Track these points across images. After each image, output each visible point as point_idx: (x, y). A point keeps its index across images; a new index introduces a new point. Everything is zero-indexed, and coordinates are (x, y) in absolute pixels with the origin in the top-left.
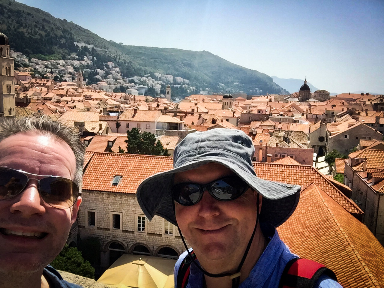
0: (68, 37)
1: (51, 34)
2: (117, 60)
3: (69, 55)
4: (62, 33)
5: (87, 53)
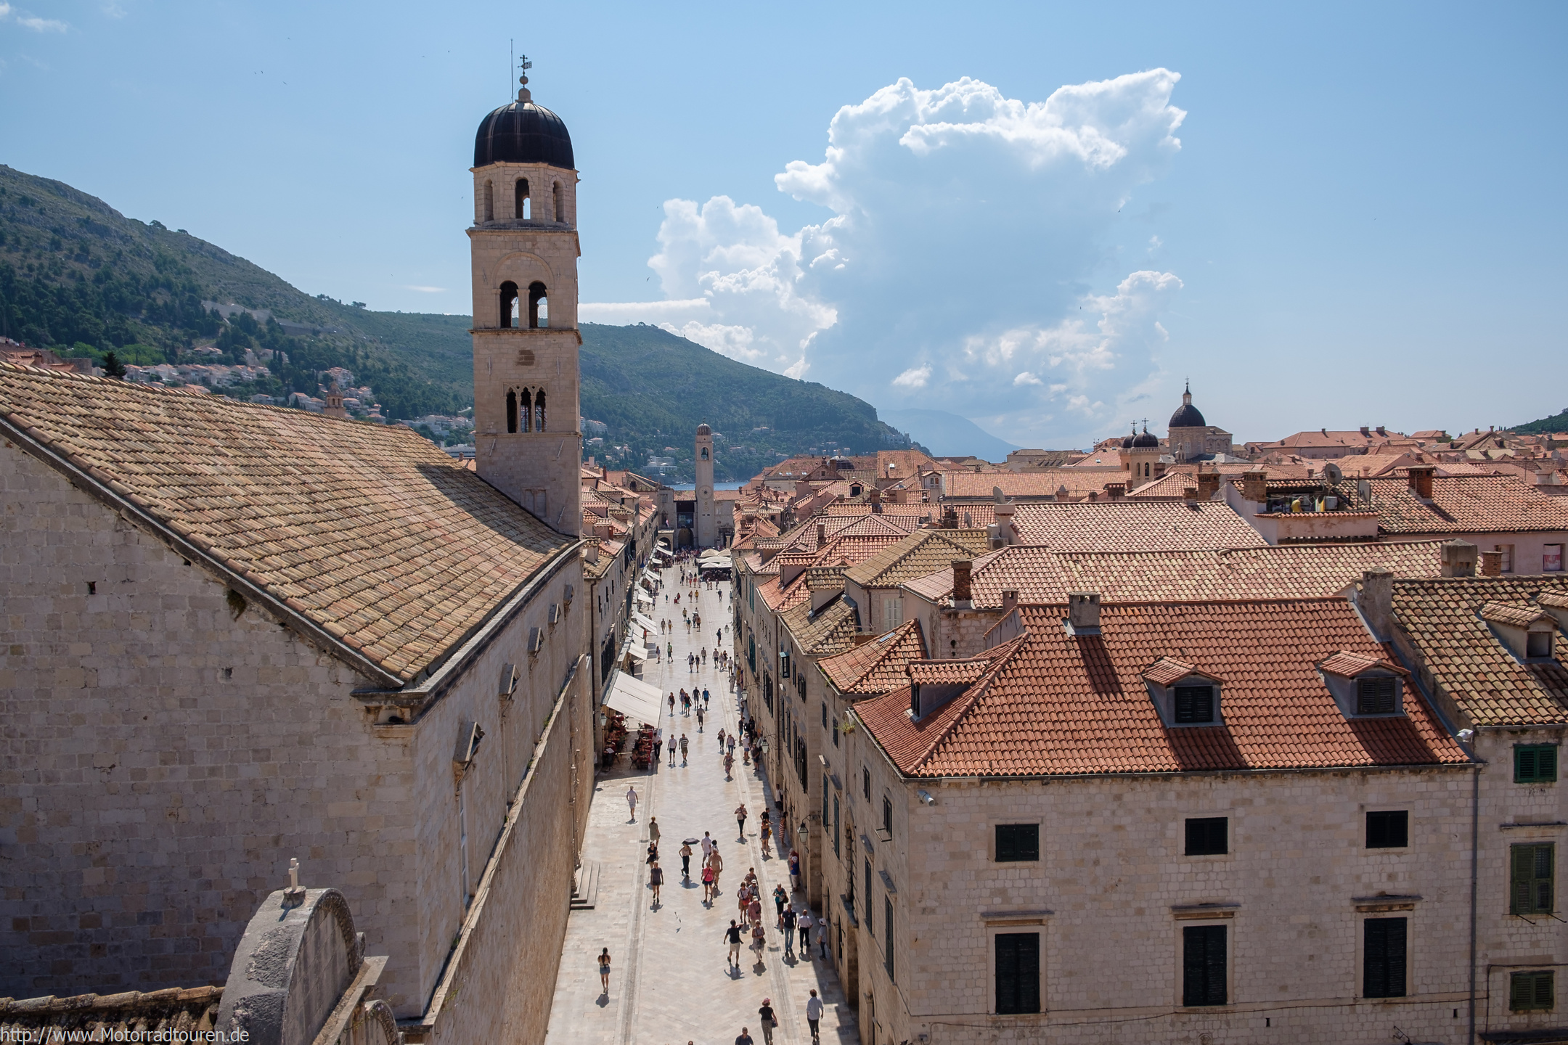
0: (179, 282)
1: (116, 272)
2: (360, 361)
3: (189, 345)
4: (153, 268)
5: (252, 339)
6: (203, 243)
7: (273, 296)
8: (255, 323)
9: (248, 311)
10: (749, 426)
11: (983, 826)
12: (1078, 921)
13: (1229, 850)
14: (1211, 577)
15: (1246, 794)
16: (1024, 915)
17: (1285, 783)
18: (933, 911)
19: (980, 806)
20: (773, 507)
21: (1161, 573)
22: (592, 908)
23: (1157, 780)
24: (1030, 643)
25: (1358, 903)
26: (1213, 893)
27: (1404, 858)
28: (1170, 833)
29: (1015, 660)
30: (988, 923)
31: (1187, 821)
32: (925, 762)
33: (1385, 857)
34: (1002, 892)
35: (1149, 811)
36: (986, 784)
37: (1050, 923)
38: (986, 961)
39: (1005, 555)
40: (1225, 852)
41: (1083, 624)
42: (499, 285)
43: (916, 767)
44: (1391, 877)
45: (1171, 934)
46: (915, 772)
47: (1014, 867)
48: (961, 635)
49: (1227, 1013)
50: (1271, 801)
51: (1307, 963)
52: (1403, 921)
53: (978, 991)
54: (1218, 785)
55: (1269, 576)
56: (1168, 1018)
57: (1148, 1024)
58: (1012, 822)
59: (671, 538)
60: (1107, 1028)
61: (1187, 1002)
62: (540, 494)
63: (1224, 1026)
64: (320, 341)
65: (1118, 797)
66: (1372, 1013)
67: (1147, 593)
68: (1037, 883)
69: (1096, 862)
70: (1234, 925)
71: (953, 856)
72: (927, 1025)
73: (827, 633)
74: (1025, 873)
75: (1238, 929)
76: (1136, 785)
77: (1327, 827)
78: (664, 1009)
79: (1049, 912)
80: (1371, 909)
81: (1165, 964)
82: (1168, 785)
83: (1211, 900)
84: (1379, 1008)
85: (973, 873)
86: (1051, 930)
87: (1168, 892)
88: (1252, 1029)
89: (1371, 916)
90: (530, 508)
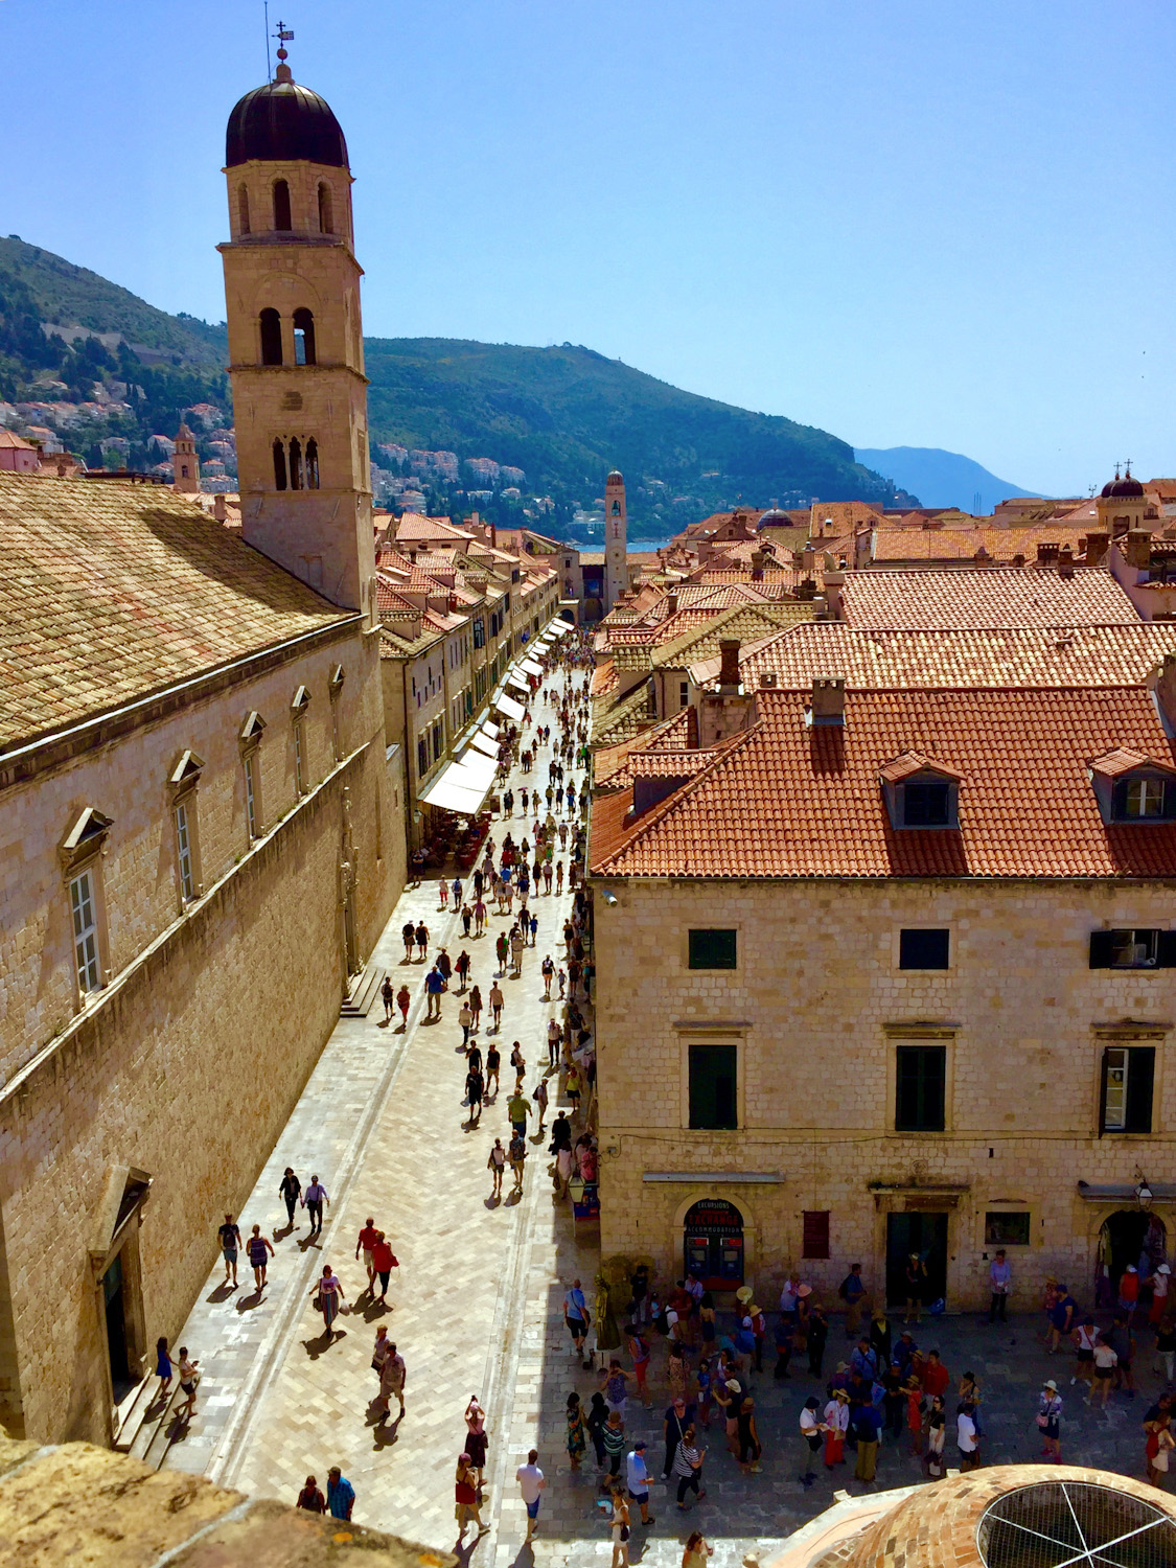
0: (12, 300)
3: (28, 379)
5: (101, 369)
6: (38, 251)
7: (124, 316)
8: (104, 350)
9: (95, 335)
10: (695, 469)
11: (675, 931)
12: (779, 1035)
13: (950, 965)
14: (1032, 660)
15: (972, 904)
16: (719, 1026)
17: (1021, 894)
18: (622, 1018)
19: (672, 908)
20: (674, 573)
21: (975, 655)
22: (364, 1016)
23: (870, 886)
24: (762, 734)
25: (1098, 1028)
26: (931, 1011)
27: (1154, 982)
28: (883, 945)
29: (741, 752)
30: (681, 1033)
31: (904, 933)
32: (615, 860)
33: (1133, 982)
34: (696, 1001)
35: (860, 919)
36: (677, 886)
37: (749, 1036)
38: (678, 1072)
39: (794, 633)
40: (944, 965)
41: (824, 712)
42: (258, 313)
43: (604, 866)
44: (1139, 1002)
45: (883, 1053)
46: (602, 870)
47: (710, 976)
48: (727, 724)
49: (945, 1140)
50: (1000, 913)
51: (1037, 1092)
52: (1152, 1050)
53: (671, 1105)
54: (939, 893)
55: (1104, 659)
56: (879, 1143)
57: (856, 1147)
58: (706, 927)
59: (575, 610)
60: (810, 1149)
61: (897, 1129)
62: (316, 561)
63: (941, 1154)
64: (182, 371)
65: (825, 904)
66: (1111, 1149)
67: (950, 678)
68: (735, 992)
69: (801, 973)
70: (955, 1047)
71: (643, 961)
72: (617, 1137)
73: (618, 720)
74: (722, 982)
75: (958, 1052)
76: (846, 890)
77: (1065, 945)
78: (408, 1120)
79: (748, 1024)
80: (1114, 1036)
81: (876, 1085)
82: (882, 892)
83: (928, 1019)
84: (1119, 1144)
85: (665, 980)
86: (750, 1043)
87: (880, 1007)
88: (973, 1159)
89: (1112, 1043)
90: (303, 578)
